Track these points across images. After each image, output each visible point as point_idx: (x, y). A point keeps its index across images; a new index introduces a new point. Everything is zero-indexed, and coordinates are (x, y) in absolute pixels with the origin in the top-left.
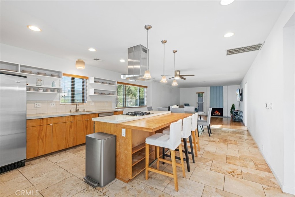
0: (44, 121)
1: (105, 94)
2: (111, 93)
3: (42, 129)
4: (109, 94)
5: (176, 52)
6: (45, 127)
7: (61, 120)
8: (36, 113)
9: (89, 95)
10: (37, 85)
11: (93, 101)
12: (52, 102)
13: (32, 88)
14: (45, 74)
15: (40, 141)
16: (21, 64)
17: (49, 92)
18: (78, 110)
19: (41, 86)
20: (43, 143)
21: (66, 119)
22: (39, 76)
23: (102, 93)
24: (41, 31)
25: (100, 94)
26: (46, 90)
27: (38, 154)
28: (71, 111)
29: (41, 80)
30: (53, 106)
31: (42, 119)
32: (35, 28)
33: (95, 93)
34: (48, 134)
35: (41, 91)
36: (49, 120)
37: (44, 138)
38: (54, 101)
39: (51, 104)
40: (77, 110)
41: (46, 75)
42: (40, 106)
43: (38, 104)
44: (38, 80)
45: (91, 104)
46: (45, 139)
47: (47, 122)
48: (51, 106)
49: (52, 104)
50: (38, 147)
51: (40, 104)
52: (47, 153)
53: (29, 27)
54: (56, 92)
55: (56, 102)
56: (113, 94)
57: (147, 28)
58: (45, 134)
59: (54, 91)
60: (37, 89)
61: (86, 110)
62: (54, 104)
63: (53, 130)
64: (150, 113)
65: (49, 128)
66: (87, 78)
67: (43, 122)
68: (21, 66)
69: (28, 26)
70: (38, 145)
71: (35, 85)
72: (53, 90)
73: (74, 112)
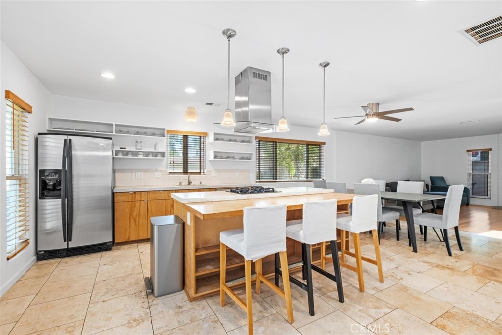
0: (137, 195)
1: (233, 158)
2: (245, 156)
3: (135, 206)
4: (242, 158)
5: (325, 66)
6: (138, 203)
7: (159, 196)
8: (137, 185)
9: (210, 161)
10: (136, 149)
11: (215, 170)
12: (157, 170)
13: (130, 153)
14: (145, 134)
15: (133, 221)
16: (116, 123)
17: (150, 157)
18: (191, 183)
19: (141, 149)
20: (136, 224)
21: (166, 194)
22: (139, 137)
23: (228, 158)
24: (116, 77)
25: (226, 159)
26: (147, 154)
27: (129, 238)
28: (181, 183)
29: (141, 142)
30: (157, 176)
31: (135, 192)
32: (108, 76)
33: (215, 157)
34: (141, 212)
35: (141, 157)
36: (142, 195)
37: (137, 218)
38: (159, 169)
39: (155, 173)
40: (189, 183)
41: (147, 135)
42: (142, 177)
43: (139, 173)
44: (137, 142)
45: (212, 175)
46: (139, 219)
47: (141, 197)
48: (155, 176)
49: (157, 173)
50: (130, 229)
51: (142, 173)
52: (141, 238)
53: (103, 75)
54: (159, 158)
55: (161, 171)
56: (249, 159)
57: (229, 34)
58: (138, 213)
59: (156, 156)
60: (135, 154)
61: (203, 184)
62: (160, 173)
63: (149, 208)
64: (275, 190)
65: (143, 204)
66: (206, 134)
67: (135, 196)
68: (116, 125)
69: (101, 74)
70: (130, 226)
71: (134, 149)
72: (156, 154)
73: (185, 185)
